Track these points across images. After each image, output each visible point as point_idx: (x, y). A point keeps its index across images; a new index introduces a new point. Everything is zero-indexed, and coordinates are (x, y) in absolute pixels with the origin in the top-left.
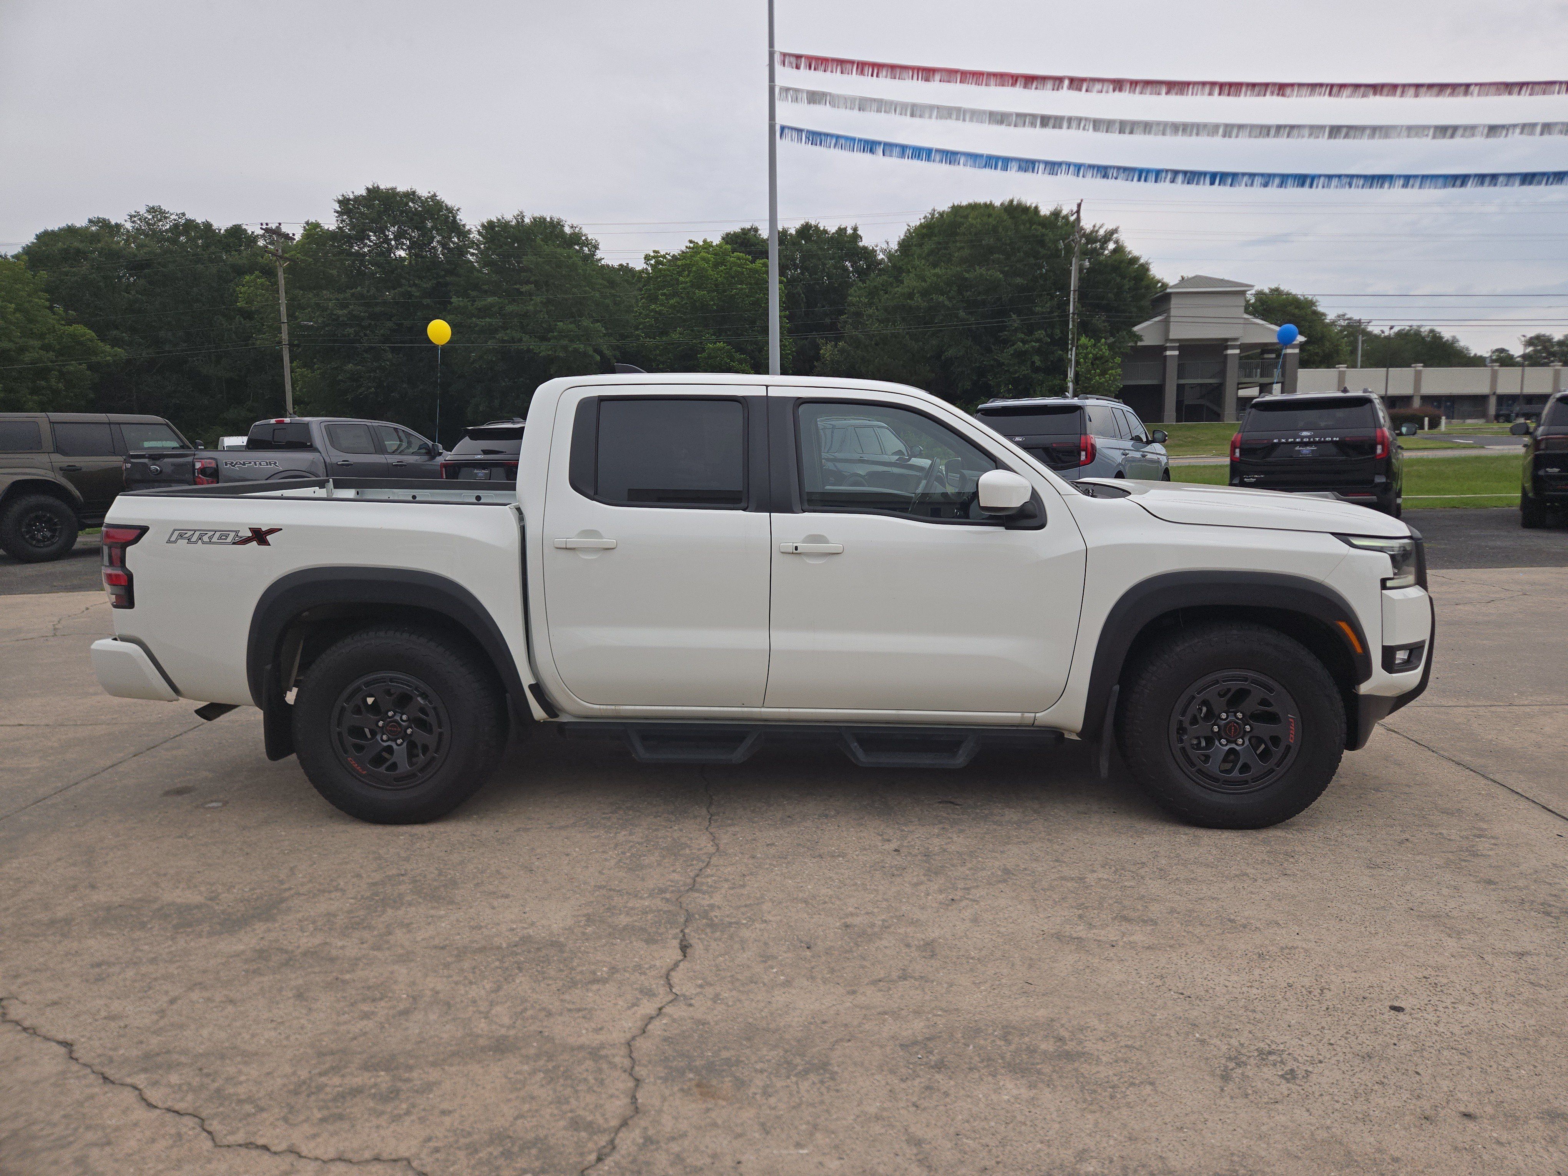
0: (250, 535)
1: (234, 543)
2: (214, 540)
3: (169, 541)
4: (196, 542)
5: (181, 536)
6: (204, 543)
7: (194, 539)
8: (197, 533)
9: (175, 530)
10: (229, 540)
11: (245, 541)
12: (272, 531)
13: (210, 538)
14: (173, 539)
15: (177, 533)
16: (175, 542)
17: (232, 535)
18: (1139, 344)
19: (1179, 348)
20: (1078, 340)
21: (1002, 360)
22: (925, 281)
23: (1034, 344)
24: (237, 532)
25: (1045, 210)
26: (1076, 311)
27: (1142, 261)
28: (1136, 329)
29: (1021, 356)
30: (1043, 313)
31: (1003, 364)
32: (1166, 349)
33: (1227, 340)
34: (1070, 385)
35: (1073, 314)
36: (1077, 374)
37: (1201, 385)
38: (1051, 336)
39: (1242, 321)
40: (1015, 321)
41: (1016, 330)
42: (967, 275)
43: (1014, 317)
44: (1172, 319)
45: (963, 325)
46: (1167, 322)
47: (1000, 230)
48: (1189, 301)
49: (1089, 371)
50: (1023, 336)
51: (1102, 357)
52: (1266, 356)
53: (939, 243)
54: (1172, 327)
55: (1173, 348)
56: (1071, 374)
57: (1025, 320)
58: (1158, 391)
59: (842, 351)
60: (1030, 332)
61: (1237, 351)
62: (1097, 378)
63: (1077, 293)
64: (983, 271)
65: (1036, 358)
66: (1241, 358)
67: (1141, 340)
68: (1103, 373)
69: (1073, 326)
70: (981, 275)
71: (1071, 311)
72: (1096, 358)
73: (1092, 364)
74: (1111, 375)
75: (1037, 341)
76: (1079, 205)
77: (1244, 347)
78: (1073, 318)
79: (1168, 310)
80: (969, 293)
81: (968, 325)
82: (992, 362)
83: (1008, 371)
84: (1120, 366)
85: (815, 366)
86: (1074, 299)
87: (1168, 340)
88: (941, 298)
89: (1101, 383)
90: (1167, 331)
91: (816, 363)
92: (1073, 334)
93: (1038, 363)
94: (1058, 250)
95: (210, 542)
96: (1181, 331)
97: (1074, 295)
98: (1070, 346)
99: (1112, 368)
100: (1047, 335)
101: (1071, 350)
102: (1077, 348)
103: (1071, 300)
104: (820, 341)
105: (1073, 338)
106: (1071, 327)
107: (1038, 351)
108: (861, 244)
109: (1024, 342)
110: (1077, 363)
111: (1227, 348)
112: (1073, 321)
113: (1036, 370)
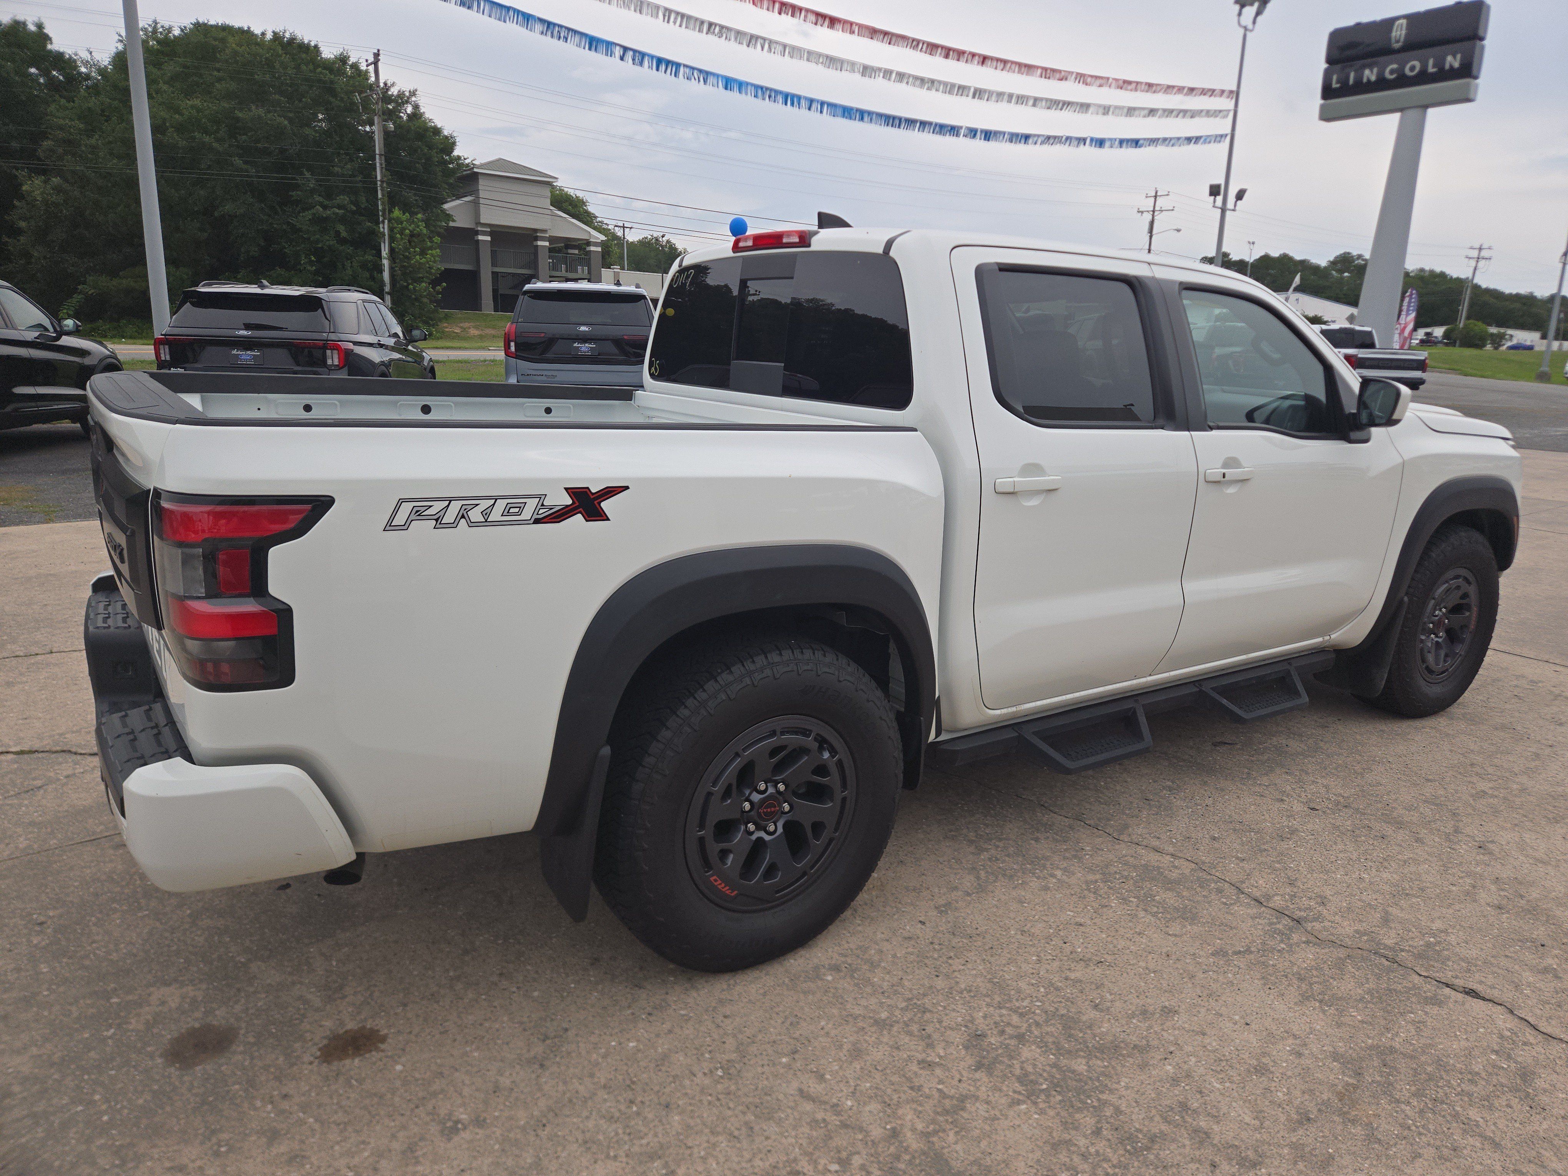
0: (569, 501)
1: (537, 521)
2: (496, 515)
3: (390, 526)
4: (454, 525)
5: (418, 514)
6: (471, 524)
7: (449, 518)
8: (455, 506)
9: (401, 501)
10: (527, 514)
11: (559, 516)
12: (610, 492)
13: (486, 513)
14: (400, 519)
15: (406, 508)
16: (405, 527)
17: (532, 504)
18: (451, 224)
19: (491, 234)
20: (391, 211)
21: (298, 226)
22: (182, 115)
23: (337, 211)
24: (541, 497)
25: (328, 53)
26: (385, 179)
27: (446, 133)
28: (446, 206)
29: (318, 220)
30: (343, 175)
31: (300, 230)
32: (477, 233)
33: (536, 231)
34: (386, 262)
35: (382, 181)
36: (392, 250)
37: (514, 275)
38: (356, 203)
39: (549, 212)
40: (308, 179)
41: (313, 191)
42: (240, 115)
43: (308, 175)
44: (482, 201)
45: (241, 176)
46: (476, 204)
47: (277, 65)
48: (498, 184)
49: (406, 249)
50: (321, 199)
51: (419, 235)
52: (570, 251)
53: (185, 67)
54: (483, 209)
55: (484, 233)
56: (385, 253)
57: (321, 180)
58: (473, 277)
59: (58, 190)
60: (329, 196)
61: (547, 244)
62: (418, 257)
63: (383, 158)
64: (261, 111)
65: (341, 228)
66: (549, 249)
67: (454, 221)
68: (423, 253)
69: (383, 195)
70: (260, 117)
71: (379, 178)
72: (412, 235)
73: (410, 242)
74: (432, 255)
75: (339, 207)
76: (377, 55)
77: (552, 240)
78: (381, 186)
79: (475, 192)
80: (244, 137)
81: (247, 176)
82: (285, 227)
83: (309, 239)
84: (439, 247)
85: (14, 207)
86: (381, 164)
87: (479, 223)
88: (207, 139)
89: (420, 263)
90: (477, 214)
91: (16, 203)
92: (383, 204)
93: (344, 234)
94: (353, 103)
95: (486, 523)
96: (491, 216)
97: (380, 159)
98: (381, 219)
99: (431, 248)
100: (352, 202)
101: (383, 222)
102: (389, 221)
103: (378, 165)
104: (22, 174)
105: (384, 210)
106: (380, 196)
107: (342, 220)
108: (49, 47)
109: (325, 207)
110: (392, 239)
111: (536, 239)
112: (382, 190)
113: (343, 241)
